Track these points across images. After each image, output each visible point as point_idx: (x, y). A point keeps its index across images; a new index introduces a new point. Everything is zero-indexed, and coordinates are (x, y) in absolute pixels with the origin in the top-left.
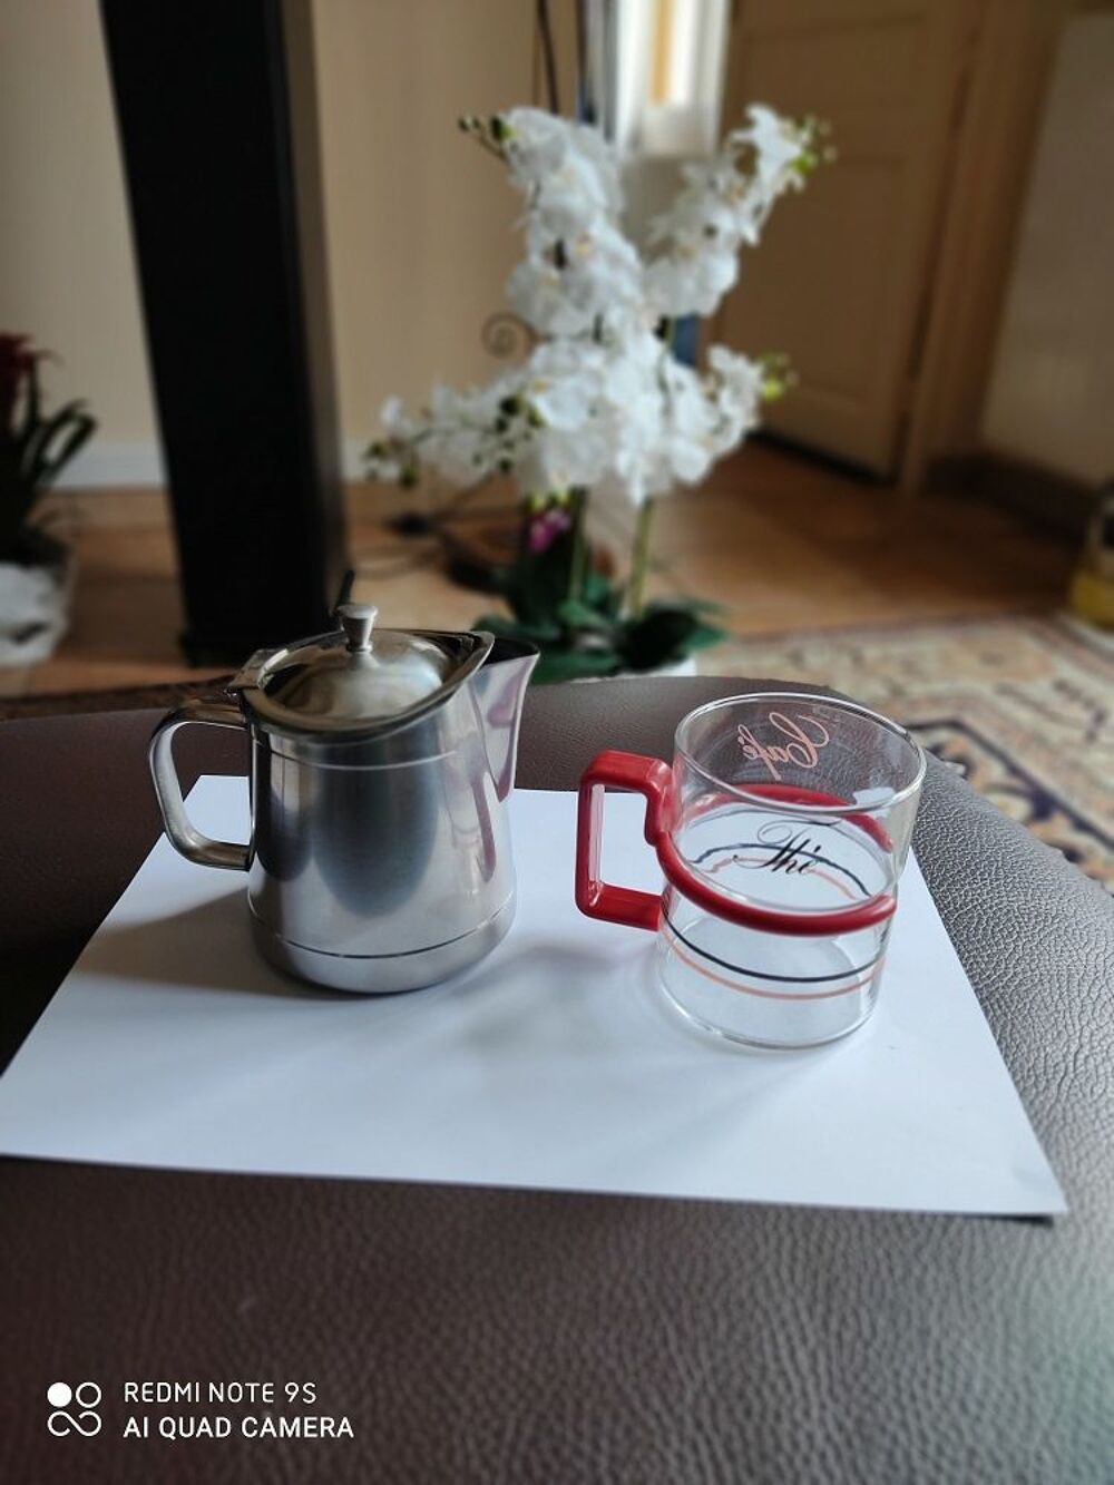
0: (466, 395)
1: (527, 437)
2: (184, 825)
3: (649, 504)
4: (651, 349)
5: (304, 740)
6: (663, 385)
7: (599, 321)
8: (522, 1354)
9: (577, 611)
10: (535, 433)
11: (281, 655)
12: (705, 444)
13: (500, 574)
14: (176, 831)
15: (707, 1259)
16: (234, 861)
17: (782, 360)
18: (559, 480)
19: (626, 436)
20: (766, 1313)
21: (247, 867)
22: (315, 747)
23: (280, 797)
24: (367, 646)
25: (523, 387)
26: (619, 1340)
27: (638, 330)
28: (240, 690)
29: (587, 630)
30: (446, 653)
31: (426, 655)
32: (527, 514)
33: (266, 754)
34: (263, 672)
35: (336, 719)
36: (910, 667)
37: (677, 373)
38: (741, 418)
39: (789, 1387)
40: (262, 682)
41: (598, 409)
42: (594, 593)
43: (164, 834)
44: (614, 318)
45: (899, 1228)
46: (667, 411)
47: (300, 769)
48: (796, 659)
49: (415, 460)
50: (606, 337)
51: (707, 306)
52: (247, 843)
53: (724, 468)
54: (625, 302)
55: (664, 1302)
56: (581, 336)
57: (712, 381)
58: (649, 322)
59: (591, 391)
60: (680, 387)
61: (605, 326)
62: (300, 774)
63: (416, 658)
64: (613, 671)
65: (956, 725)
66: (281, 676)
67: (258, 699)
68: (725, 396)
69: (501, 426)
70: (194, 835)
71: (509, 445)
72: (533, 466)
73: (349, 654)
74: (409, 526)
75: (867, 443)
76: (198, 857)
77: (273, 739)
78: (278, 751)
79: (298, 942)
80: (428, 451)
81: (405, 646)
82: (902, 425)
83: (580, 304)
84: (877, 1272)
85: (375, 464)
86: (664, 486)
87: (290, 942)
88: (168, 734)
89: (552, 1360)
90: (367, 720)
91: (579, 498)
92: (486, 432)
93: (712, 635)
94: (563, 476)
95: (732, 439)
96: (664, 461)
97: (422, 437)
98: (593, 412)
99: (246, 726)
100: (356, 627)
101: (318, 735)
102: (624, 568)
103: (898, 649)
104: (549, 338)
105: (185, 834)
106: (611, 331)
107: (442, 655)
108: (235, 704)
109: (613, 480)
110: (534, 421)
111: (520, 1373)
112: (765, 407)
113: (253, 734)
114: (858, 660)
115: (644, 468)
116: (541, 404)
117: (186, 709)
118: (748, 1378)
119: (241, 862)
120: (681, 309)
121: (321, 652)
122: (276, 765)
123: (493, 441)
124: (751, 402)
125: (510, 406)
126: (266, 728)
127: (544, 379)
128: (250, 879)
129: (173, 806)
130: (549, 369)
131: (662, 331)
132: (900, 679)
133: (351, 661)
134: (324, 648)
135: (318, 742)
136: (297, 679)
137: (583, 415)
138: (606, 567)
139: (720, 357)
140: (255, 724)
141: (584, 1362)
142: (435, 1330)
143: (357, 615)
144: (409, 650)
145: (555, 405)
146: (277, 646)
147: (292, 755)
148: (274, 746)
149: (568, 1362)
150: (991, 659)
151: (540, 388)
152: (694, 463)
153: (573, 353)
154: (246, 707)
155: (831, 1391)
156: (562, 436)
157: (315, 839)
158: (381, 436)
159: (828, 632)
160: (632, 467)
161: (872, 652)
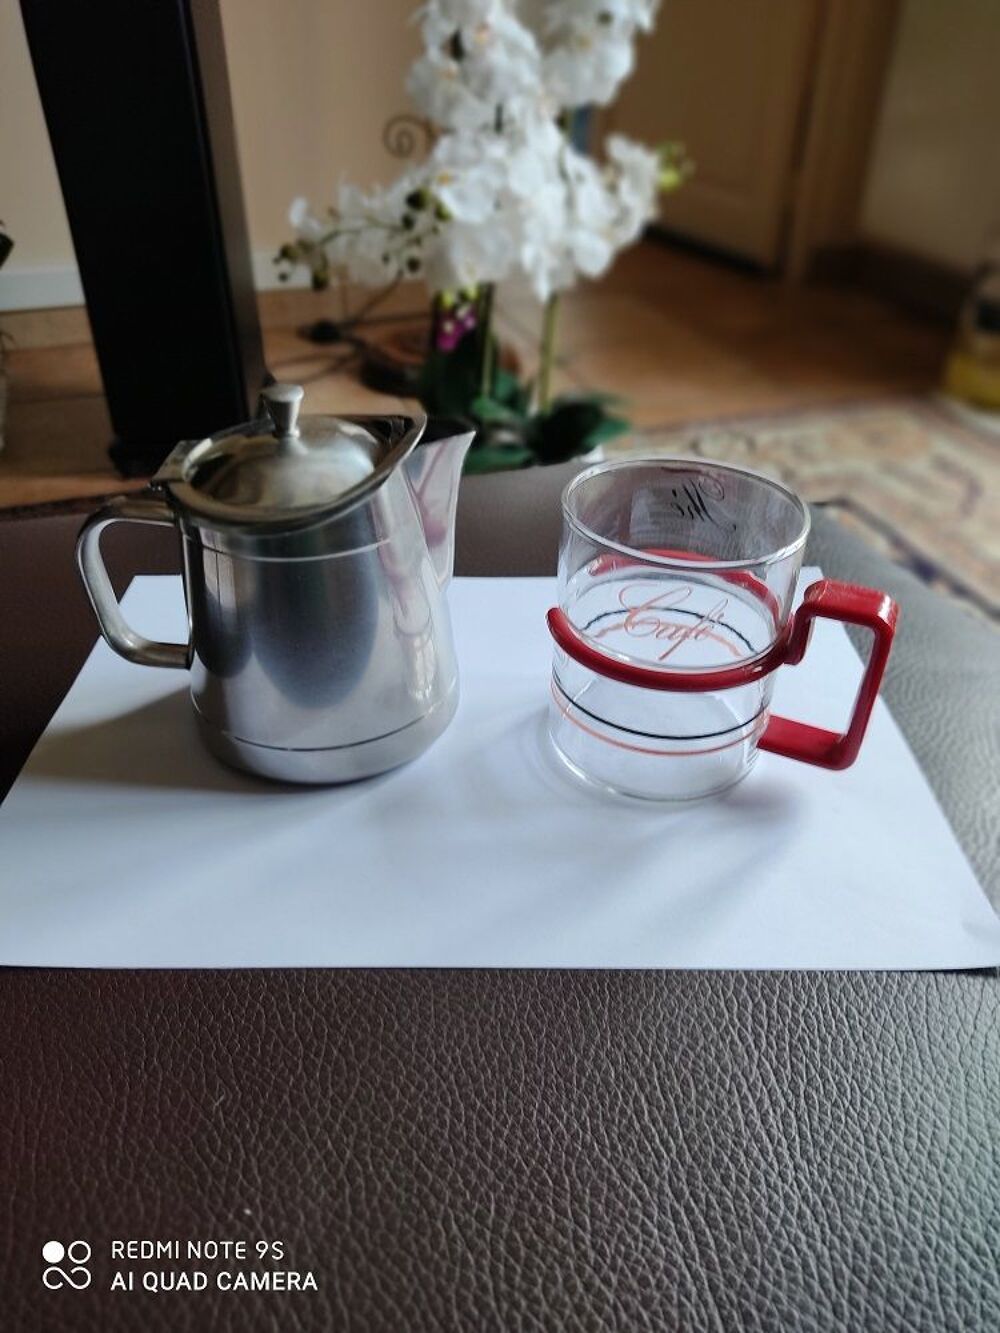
0: (371, 194)
1: (435, 230)
2: (120, 625)
3: (554, 298)
4: (549, 140)
5: (235, 531)
6: (563, 174)
7: (499, 110)
8: (498, 1133)
9: (489, 408)
10: (441, 226)
11: (204, 447)
12: (607, 234)
13: (412, 375)
14: (112, 633)
15: (673, 1029)
16: (173, 660)
17: (677, 149)
18: (468, 275)
19: (531, 227)
20: (733, 1078)
21: (188, 666)
22: (247, 539)
23: (215, 594)
24: (294, 431)
25: (427, 181)
26: (592, 1115)
27: (539, 119)
28: (164, 483)
29: (498, 426)
30: (376, 436)
31: (356, 439)
32: (438, 312)
33: (197, 549)
34: (187, 464)
35: (266, 509)
36: (800, 451)
37: (577, 164)
38: (640, 209)
39: (763, 1151)
40: (187, 475)
41: (505, 201)
42: (503, 389)
43: (102, 637)
44: (515, 107)
45: (857, 988)
46: (570, 203)
47: (234, 563)
48: (695, 447)
49: (325, 263)
50: (507, 129)
51: (605, 94)
52: (187, 643)
53: (625, 261)
54: (523, 91)
55: (634, 1074)
56: (484, 128)
57: (610, 172)
58: (549, 112)
59: (495, 182)
60: (580, 178)
61: (505, 117)
62: (235, 568)
63: (347, 443)
64: (526, 464)
65: (843, 503)
66: (205, 468)
67: (185, 492)
68: (625, 186)
69: (408, 223)
70: (131, 636)
71: (418, 241)
72: (440, 263)
73: (275, 441)
74: (322, 333)
75: (753, 236)
76: (136, 658)
77: (203, 532)
78: (211, 546)
79: (244, 738)
80: (337, 251)
81: (334, 430)
82: (786, 219)
83: (481, 95)
84: (840, 1032)
85: (285, 266)
86: (568, 281)
87: (236, 738)
88: (96, 533)
89: (528, 1138)
90: (299, 509)
91: (487, 292)
92: (394, 230)
93: (617, 427)
94: (471, 271)
95: (631, 232)
96: (568, 254)
97: (332, 236)
98: (498, 205)
99: (175, 521)
100: (281, 411)
101: (249, 526)
102: (530, 366)
103: (788, 433)
104: (448, 131)
105: (123, 636)
106: (512, 121)
107: (373, 439)
108: (161, 500)
109: (520, 276)
110: (441, 214)
111: (498, 1153)
112: (664, 198)
113: (183, 530)
114: (751, 444)
115: (549, 261)
116: (447, 197)
117: (112, 507)
118: (723, 1145)
119: (182, 661)
120: (581, 98)
121: (244, 441)
122: (208, 558)
123: (400, 240)
124: (648, 192)
125: (416, 200)
126: (196, 522)
127: (450, 171)
128: (193, 677)
129: (107, 608)
130: (453, 161)
131: (562, 122)
132: (792, 463)
133: (279, 448)
134: (249, 436)
135: (250, 533)
136: (222, 471)
137: (489, 207)
138: (513, 365)
139: (619, 148)
140: (184, 518)
141: (559, 1138)
142: (411, 1115)
143: (282, 398)
144: (337, 434)
145: (461, 197)
146: (201, 437)
147: (225, 550)
148: (205, 541)
149: (545, 1139)
150: (875, 440)
151: (445, 180)
152: (596, 257)
153: (476, 143)
154: (173, 502)
155: (804, 1152)
156: (467, 228)
157: (254, 635)
158: (291, 239)
159: (723, 420)
160: (537, 260)
161: (764, 438)
